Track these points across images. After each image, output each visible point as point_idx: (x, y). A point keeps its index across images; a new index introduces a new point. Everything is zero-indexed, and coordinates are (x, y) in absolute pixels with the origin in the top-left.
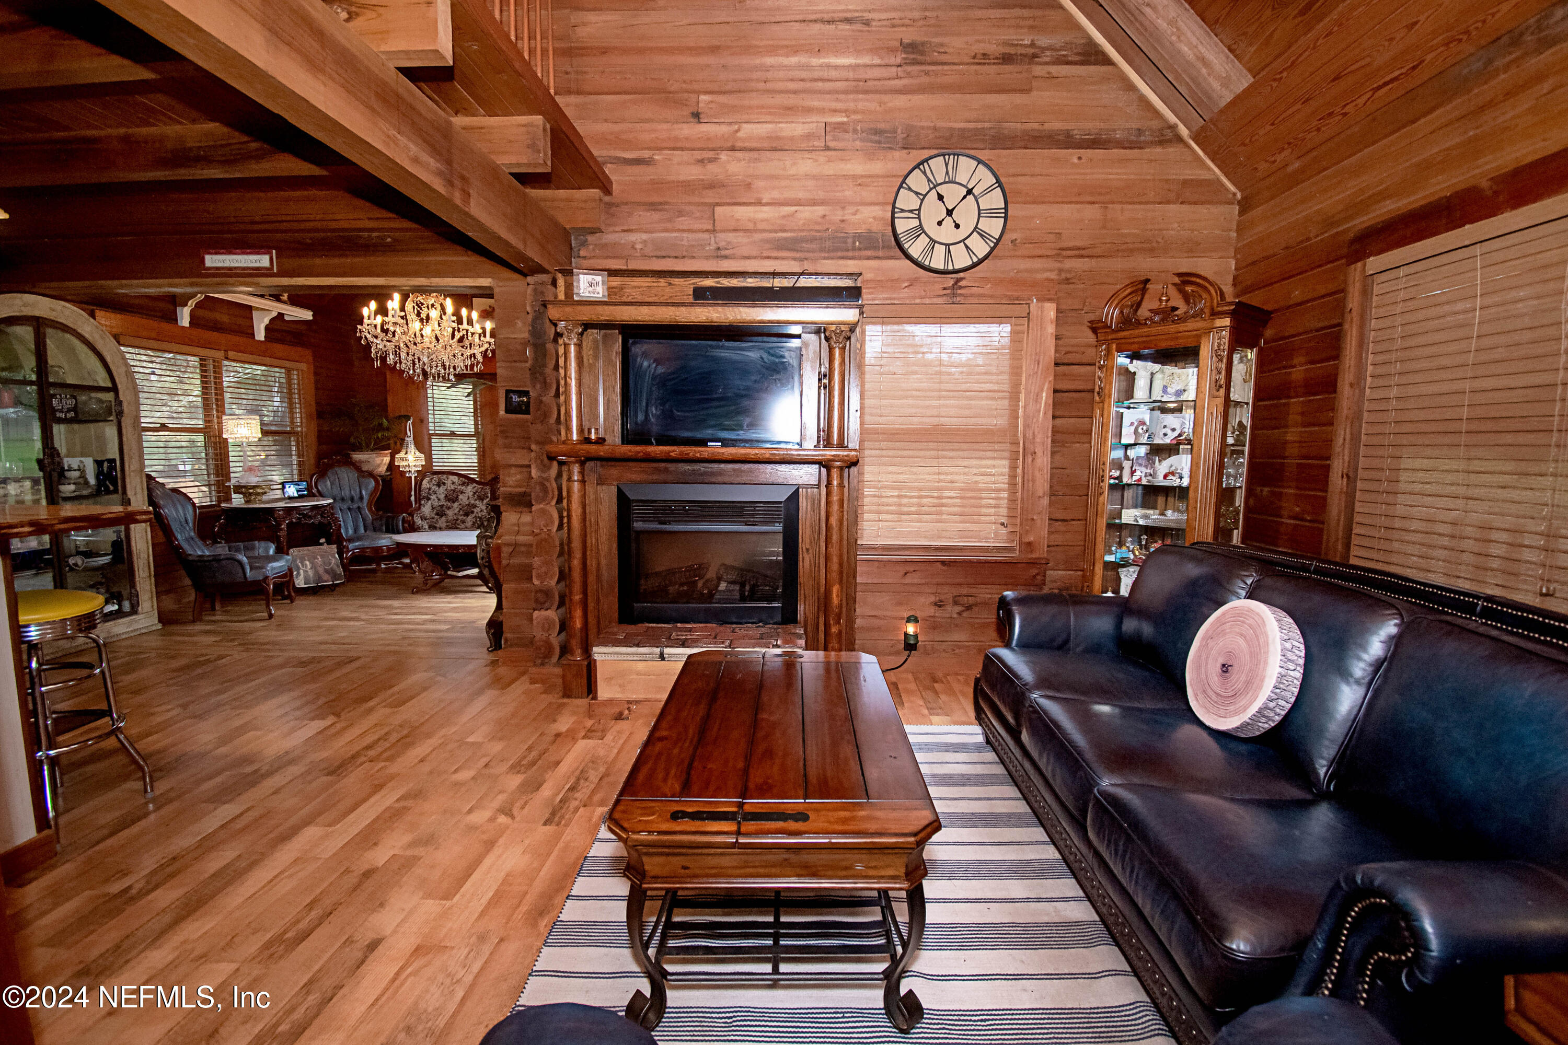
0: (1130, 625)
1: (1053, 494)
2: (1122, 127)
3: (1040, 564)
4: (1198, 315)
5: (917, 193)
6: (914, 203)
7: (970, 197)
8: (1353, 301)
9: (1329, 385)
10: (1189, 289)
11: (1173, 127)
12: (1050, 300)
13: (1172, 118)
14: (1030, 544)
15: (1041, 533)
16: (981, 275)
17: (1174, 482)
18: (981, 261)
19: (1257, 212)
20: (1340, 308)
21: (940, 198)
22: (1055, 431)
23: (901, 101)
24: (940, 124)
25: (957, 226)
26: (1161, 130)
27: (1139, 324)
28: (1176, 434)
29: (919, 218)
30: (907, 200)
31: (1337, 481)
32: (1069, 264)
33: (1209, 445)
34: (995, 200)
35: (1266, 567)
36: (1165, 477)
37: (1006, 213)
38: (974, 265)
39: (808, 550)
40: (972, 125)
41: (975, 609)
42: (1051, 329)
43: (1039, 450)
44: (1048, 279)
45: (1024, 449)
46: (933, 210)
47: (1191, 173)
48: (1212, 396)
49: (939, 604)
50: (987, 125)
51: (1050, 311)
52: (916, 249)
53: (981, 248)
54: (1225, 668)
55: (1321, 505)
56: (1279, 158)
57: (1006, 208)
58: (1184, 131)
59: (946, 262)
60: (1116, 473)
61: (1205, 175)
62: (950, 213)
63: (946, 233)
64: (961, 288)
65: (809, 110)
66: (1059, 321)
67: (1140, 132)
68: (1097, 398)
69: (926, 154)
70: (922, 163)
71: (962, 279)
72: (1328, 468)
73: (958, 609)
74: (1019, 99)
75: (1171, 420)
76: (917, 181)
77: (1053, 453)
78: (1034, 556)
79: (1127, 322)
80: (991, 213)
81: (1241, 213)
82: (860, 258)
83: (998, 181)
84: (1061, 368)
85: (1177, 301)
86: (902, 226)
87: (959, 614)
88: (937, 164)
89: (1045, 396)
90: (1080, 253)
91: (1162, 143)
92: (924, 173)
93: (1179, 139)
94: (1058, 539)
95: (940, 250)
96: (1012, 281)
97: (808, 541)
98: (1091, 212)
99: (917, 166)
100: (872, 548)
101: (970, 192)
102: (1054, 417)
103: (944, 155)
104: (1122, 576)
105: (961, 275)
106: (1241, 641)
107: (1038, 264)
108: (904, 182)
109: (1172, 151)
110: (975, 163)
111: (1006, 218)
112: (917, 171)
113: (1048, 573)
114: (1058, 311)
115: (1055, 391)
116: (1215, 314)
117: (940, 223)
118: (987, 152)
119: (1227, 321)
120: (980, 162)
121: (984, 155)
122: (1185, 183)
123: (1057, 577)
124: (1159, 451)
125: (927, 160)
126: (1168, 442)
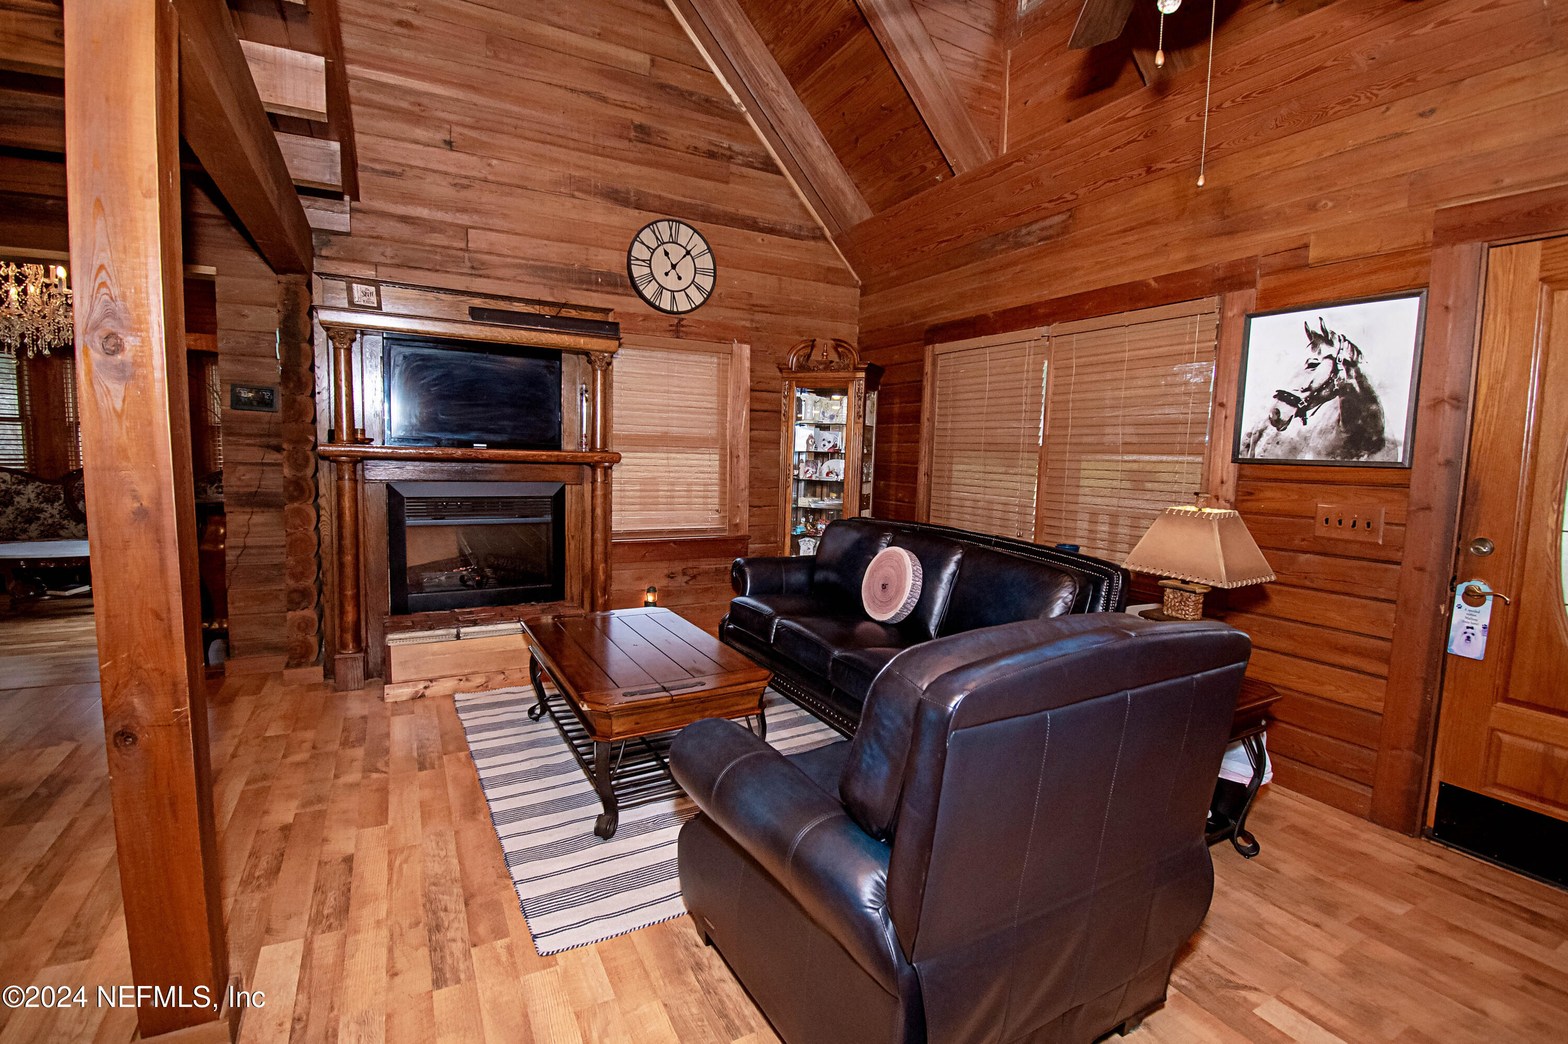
0: (819, 576)
1: (751, 486)
2: (791, 221)
3: (743, 540)
4: (846, 368)
5: (648, 247)
6: (646, 255)
7: (688, 257)
8: (928, 368)
9: (916, 417)
10: (840, 350)
11: (821, 229)
12: (746, 343)
13: (821, 223)
14: (736, 525)
15: (743, 517)
16: (697, 318)
17: (833, 478)
18: (697, 307)
19: (872, 297)
20: (921, 370)
21: (667, 254)
22: (752, 440)
23: (632, 169)
24: (664, 194)
25: (680, 278)
26: (813, 229)
27: (809, 370)
28: (831, 445)
29: (650, 267)
30: (639, 251)
31: (922, 478)
32: (758, 317)
33: (856, 453)
34: (706, 262)
35: (896, 531)
36: (827, 474)
37: (715, 273)
38: (693, 310)
39: (573, 537)
40: (688, 200)
41: (699, 578)
42: (747, 364)
43: (742, 456)
44: (744, 327)
45: (731, 453)
46: (660, 264)
47: (832, 263)
48: (856, 423)
49: (671, 576)
50: (698, 202)
51: (746, 349)
52: (649, 291)
53: (698, 299)
54: (884, 587)
55: (914, 492)
56: (886, 266)
57: (715, 269)
58: (827, 233)
59: (672, 305)
60: (796, 472)
61: (839, 265)
62: (674, 267)
63: (671, 282)
64: (683, 326)
65: (555, 161)
66: (753, 358)
67: (800, 228)
68: (783, 418)
69: (654, 216)
70: (652, 224)
71: (683, 319)
72: (917, 469)
73: (686, 578)
74: (721, 186)
75: (827, 435)
76: (647, 236)
77: (751, 456)
78: (739, 534)
79: (802, 368)
80: (704, 272)
81: (862, 295)
82: (602, 292)
83: (709, 248)
84: (756, 394)
85: (833, 356)
86: (637, 271)
87: (686, 582)
88: (663, 227)
89: (745, 413)
90: (765, 309)
91: (814, 238)
92: (654, 232)
93: (825, 239)
94: (755, 520)
95: (667, 295)
96: (719, 325)
97: (573, 529)
98: (772, 281)
99: (648, 226)
100: (618, 534)
101: (688, 253)
102: (751, 430)
103: (668, 221)
104: (801, 544)
105: (683, 316)
106: (891, 570)
107: (737, 314)
108: (638, 236)
109: (821, 244)
110: (691, 232)
111: (715, 277)
112: (647, 230)
113: (751, 546)
114: (752, 351)
115: (751, 410)
116: (857, 369)
117: (667, 274)
118: (699, 223)
119: (862, 375)
120: (695, 231)
121: (698, 225)
122: (829, 269)
123: (754, 548)
124: (820, 456)
125: (656, 222)
126: (826, 450)
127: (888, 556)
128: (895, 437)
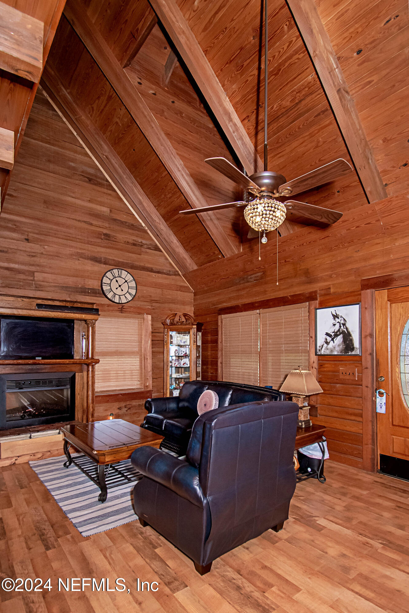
0: (181, 405)
1: (153, 370)
2: (166, 269)
3: (150, 392)
4: (188, 324)
5: (109, 279)
6: (109, 282)
7: (126, 283)
8: (219, 323)
9: (216, 341)
10: (186, 317)
11: (177, 271)
12: (150, 314)
13: (178, 270)
14: (147, 386)
15: (150, 383)
16: (129, 305)
17: (186, 366)
18: (129, 301)
19: (198, 297)
20: (217, 324)
21: (117, 281)
22: (153, 352)
23: (103, 250)
24: (115, 259)
25: (122, 290)
26: (175, 272)
27: (175, 325)
28: (184, 353)
29: (110, 286)
30: (105, 280)
31: (219, 364)
32: (154, 304)
33: (194, 356)
34: (133, 284)
35: (209, 384)
36: (183, 364)
37: (136, 288)
38: (128, 302)
39: (79, 394)
40: (125, 261)
41: (132, 409)
42: (150, 322)
43: (149, 359)
44: (148, 308)
45: (144, 357)
46: (114, 285)
47: (182, 284)
48: (194, 344)
49: (120, 409)
50: (130, 262)
51: (150, 317)
52: (110, 295)
53: (130, 298)
54: (205, 404)
55: (217, 370)
56: (202, 286)
57: (136, 287)
58: (180, 273)
59: (119, 301)
60: (171, 364)
61: (186, 285)
62: (120, 286)
63: (118, 292)
64: (124, 308)
65: (72, 247)
66: (153, 320)
67: (170, 271)
68: (165, 343)
69: (111, 267)
70: (111, 270)
71: (124, 306)
72: (217, 361)
73: (126, 409)
74: (139, 256)
75: (183, 349)
76: (109, 274)
77: (152, 358)
78: (148, 390)
79: (172, 324)
80: (132, 288)
81: (195, 296)
82: (90, 296)
83: (134, 279)
84: (155, 334)
85: (183, 319)
86: (105, 288)
87: (127, 411)
88: (115, 271)
89: (150, 342)
90: (156, 301)
91: (175, 275)
92: (112, 273)
93: (179, 275)
94: (155, 384)
95: (117, 297)
96: (138, 308)
97: (79, 391)
98: (159, 291)
99: (109, 271)
100: (97, 392)
101: (126, 281)
102: (152, 348)
103: (117, 269)
104: (174, 392)
105: (124, 305)
106: (208, 399)
107: (145, 303)
108: (105, 274)
109: (178, 277)
110: (127, 273)
111: (136, 290)
112: (109, 272)
113: (153, 394)
114: (152, 317)
115: (152, 340)
116: (193, 324)
117: (117, 289)
118: (130, 270)
119: (195, 326)
120: (128, 273)
121: (129, 270)
122: (181, 286)
123: (155, 395)
124: (179, 357)
125: (112, 270)
126: (182, 355)
127: (206, 393)
128: (210, 349)
